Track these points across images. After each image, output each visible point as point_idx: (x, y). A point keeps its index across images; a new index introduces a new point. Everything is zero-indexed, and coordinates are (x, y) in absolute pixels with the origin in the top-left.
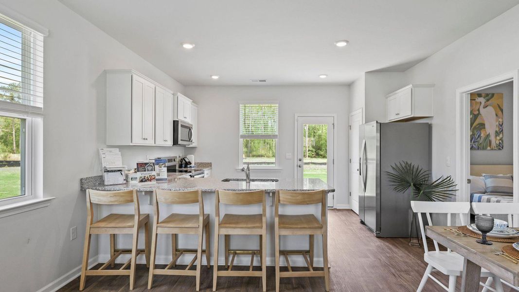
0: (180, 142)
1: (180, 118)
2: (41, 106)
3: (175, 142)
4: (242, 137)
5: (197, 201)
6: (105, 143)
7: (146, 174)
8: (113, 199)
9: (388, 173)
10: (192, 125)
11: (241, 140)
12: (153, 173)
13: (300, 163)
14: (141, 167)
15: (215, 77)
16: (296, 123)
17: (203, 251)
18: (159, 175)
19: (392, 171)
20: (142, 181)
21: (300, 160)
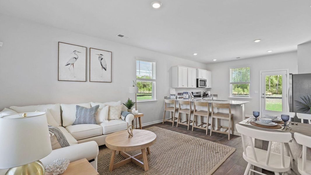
0: (199, 86)
1: (200, 78)
2: (155, 79)
3: (197, 86)
4: (231, 83)
5: (189, 104)
6: (172, 87)
7: (181, 96)
8: (169, 102)
9: (297, 102)
10: (206, 80)
11: (231, 85)
12: (183, 96)
13: (263, 96)
14: (179, 94)
15: (215, 60)
16: (261, 75)
17: (194, 121)
18: (186, 97)
19: (302, 101)
20: (179, 98)
21: (263, 94)
